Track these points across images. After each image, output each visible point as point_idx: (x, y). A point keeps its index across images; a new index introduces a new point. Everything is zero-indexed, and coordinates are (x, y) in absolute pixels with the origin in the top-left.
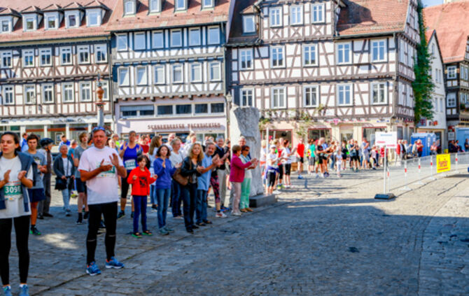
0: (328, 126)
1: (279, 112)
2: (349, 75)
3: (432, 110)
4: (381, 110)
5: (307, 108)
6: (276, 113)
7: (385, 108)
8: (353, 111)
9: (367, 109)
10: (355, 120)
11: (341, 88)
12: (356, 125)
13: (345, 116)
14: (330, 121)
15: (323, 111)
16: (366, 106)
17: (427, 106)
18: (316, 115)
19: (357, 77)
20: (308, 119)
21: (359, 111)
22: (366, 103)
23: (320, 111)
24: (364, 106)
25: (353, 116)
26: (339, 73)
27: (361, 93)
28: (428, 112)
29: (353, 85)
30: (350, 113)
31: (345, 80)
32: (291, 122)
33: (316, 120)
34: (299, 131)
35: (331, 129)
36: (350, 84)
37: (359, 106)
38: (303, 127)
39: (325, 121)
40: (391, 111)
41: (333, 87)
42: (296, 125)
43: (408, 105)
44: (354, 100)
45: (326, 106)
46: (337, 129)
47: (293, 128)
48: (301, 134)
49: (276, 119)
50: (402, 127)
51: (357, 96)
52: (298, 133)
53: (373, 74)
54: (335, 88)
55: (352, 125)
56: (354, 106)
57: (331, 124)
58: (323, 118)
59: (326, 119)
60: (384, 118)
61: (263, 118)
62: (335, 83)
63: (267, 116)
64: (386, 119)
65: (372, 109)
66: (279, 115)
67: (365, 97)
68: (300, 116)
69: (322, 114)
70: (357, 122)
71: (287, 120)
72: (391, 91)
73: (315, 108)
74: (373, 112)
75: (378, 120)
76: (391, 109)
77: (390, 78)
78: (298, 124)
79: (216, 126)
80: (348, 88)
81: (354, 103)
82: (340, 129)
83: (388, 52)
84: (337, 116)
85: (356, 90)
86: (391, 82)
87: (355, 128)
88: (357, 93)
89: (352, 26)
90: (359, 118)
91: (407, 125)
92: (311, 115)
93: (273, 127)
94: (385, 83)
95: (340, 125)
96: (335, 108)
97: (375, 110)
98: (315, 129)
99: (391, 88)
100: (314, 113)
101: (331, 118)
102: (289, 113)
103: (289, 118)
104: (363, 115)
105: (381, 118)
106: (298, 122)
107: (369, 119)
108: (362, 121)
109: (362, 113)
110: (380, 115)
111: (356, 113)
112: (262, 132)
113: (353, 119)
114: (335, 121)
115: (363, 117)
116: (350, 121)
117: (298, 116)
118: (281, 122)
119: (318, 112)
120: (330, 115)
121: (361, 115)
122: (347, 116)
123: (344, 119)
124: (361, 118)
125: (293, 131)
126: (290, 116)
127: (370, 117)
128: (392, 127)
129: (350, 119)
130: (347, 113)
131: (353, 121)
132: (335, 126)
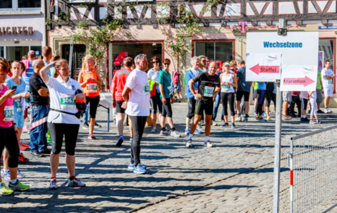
0: (229, 35)
1: (139, 9)
4: (327, 7)
5: (191, 1)
6: (133, 10)
8: (276, 9)
9: (301, 4)
13: (259, 17)
14: (232, 25)
15: (219, 7)
18: (208, 14)
20: (191, 21)
21: (286, 8)
23: (215, 6)
25: (275, 17)
30: (269, 11)
32: (161, 27)
33: (206, 23)
34: (175, 43)
35: (234, 40)
38: (182, 37)
39: (225, 26)
42: (169, 31)
47: (165, 37)
48: (179, 50)
49: (135, 20)
52: (173, 47)
57: (235, 31)
58: (219, 20)
59: (225, 22)
60: (330, 22)
61: (110, 18)
63: (118, 15)
64: (336, 23)
65: (310, 4)
66: (139, 15)
68: (178, 16)
69: (218, 14)
71: (155, 23)
74: (311, 10)
75: (320, 24)
78: (173, 30)
79: (26, 32)
84: (245, 17)
90: (285, 20)
92: (198, 14)
93: (129, 35)
96: (243, 1)
97: (316, 7)
98: (205, 41)
100: (204, 9)
101: (235, 20)
102: (157, 11)
103: (158, 20)
104: (293, 15)
105: (325, 22)
106: (174, 27)
107: (304, 22)
108: (291, 27)
109: (293, 11)
110: (325, 15)
111: (281, 12)
112: (108, 45)
113: (274, 23)
114: (241, 26)
115: (293, 20)
116: (269, 25)
117: (174, 17)
118: (144, 27)
119: (210, 9)
120: (233, 14)
121: (289, 15)
122: (264, 16)
123: (259, 23)
124: (290, 20)
125: (165, 43)
126: (159, 16)
127: (305, 20)
129: (270, 22)
130: (263, 10)
131: (274, 26)
132: (243, 35)
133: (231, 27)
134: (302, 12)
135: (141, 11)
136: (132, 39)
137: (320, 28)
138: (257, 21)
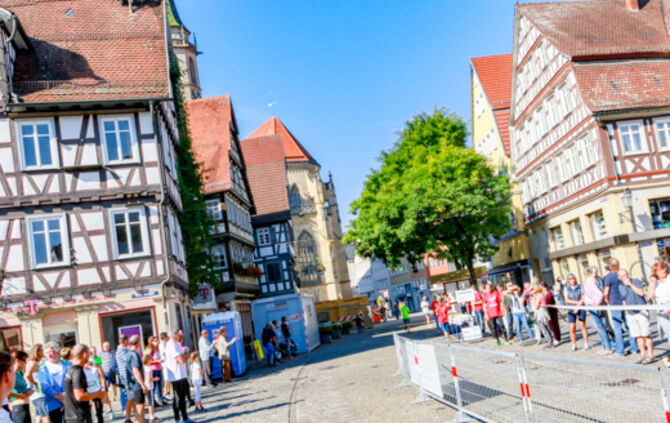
0: (12, 320)
2: (54, 195)
4: (140, 270)
7: (147, 264)
8: (74, 279)
9: (106, 270)
10: (79, 299)
11: (38, 226)
12: (83, 309)
13: (53, 292)
14: (14, 307)
16: (103, 264)
19: (76, 199)
21: (87, 277)
22: (103, 256)
24: (97, 265)
25: (74, 289)
26: (28, 190)
27: (87, 234)
29: (68, 217)
30: (66, 282)
31: (46, 207)
35: (20, 326)
36: (60, 215)
37: (86, 266)
39: (4, 309)
40: (160, 271)
41: (16, 223)
44: (72, 252)
45: (3, 272)
46: (38, 325)
51: (79, 243)
53: (111, 190)
54: (22, 227)
55: (73, 310)
56: (73, 266)
57: (20, 314)
59: (4, 304)
60: (145, 288)
62: (22, 214)
64: (152, 289)
65: (118, 268)
67: (99, 242)
70: (86, 302)
72: (156, 226)
74: (121, 275)
75: (133, 292)
76: (159, 264)
77: (151, 198)
80: (54, 224)
81: (73, 259)
82: (44, 325)
83: (140, 143)
84: (32, 294)
85: (75, 228)
86: (153, 208)
87: (82, 319)
88: (79, 234)
89: (51, 86)
90: (88, 291)
94: (140, 210)
95: (44, 315)
96: (27, 273)
97: (126, 271)
99: (154, 219)
101: (19, 299)
104: (97, 285)
105: (140, 288)
107: (113, 292)
108: (98, 299)
109: (98, 280)
110: (138, 281)
111: (81, 282)
113: (73, 297)
114: (29, 306)
115: (99, 290)
116: (68, 301)
120: (15, 292)
121: (93, 286)
122: (59, 290)
123: (53, 300)
124: (95, 291)
127: (114, 289)
128: (167, 305)
129: (68, 297)
130: (57, 283)
131: (74, 301)
132: (32, 318)
133: (13, 309)
134: (108, 279)
137: (134, 296)
138: (51, 298)
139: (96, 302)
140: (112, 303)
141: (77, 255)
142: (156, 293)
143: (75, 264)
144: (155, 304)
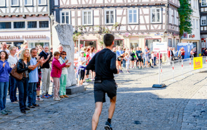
0: (122, 38)
1: (87, 28)
2: (136, 3)
3: (191, 27)
4: (158, 27)
5: (107, 25)
6: (85, 29)
7: (160, 26)
8: (139, 28)
9: (148, 26)
10: (140, 34)
11: (131, 12)
12: (140, 37)
13: (133, 31)
14: (123, 34)
15: (118, 27)
17: (187, 25)
18: (114, 30)
19: (141, 4)
21: (143, 28)
22: (148, 22)
23: (116, 27)
24: (146, 24)
25: (138, 31)
26: (129, 1)
27: (144, 15)
28: (189, 29)
29: (139, 9)
30: (136, 29)
31: (133, 6)
32: (96, 35)
33: (113, 33)
34: (101, 41)
35: (123, 39)
36: (137, 9)
37: (143, 24)
39: (120, 34)
40: (164, 28)
41: (125, 11)
42: (99, 36)
43: (175, 24)
44: (139, 20)
45: (120, 24)
46: (128, 40)
47: (97, 39)
48: (103, 44)
49: (86, 32)
50: (171, 39)
51: (141, 17)
53: (152, 2)
54: (126, 11)
55: (138, 37)
57: (124, 36)
58: (118, 32)
59: (120, 33)
60: (159, 33)
61: (76, 32)
62: (127, 8)
63: (79, 31)
64: (161, 33)
65: (151, 26)
66: (87, 30)
67: (147, 18)
68: (103, 31)
69: (117, 30)
70: (141, 35)
71: (93, 33)
72: (164, 14)
73: (113, 25)
74: (152, 28)
75: (155, 33)
76: (164, 26)
77: (163, 5)
78: (101, 36)
79: (43, 37)
80: (135, 11)
81: (139, 22)
82: (130, 40)
84: (128, 31)
85: (141, 13)
86: (164, 8)
87: (140, 39)
88: (142, 15)
90: (142, 32)
91: (174, 37)
92: (110, 30)
93: (83, 38)
94: (160, 9)
95: (130, 37)
96: (127, 25)
97: (153, 27)
99: (164, 12)
100: (112, 28)
101: (124, 32)
102: (94, 29)
103: (95, 32)
104: (145, 30)
105: (157, 33)
106: (101, 35)
107: (149, 33)
109: (145, 29)
110: (157, 30)
111: (141, 29)
112: (75, 42)
113: (138, 33)
114: (126, 34)
115: (145, 32)
116: (137, 34)
117: (101, 31)
118: (89, 35)
119: (114, 28)
120: (123, 30)
121: (144, 30)
123: (133, 33)
124: (144, 32)
125: (98, 41)
126: (95, 31)
127: (150, 32)
128: (165, 38)
129: (137, 33)
130: (134, 28)
131: (138, 34)
132: (127, 38)
134: (148, 29)
135: (88, 29)
136: (85, 40)
137: (155, 35)
138: (132, 33)
139: (145, 35)
140: (149, 36)
141: (140, 21)
142: (162, 35)
143: (140, 24)
144: (162, 38)
